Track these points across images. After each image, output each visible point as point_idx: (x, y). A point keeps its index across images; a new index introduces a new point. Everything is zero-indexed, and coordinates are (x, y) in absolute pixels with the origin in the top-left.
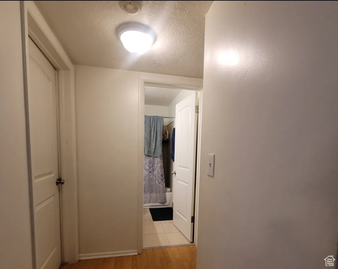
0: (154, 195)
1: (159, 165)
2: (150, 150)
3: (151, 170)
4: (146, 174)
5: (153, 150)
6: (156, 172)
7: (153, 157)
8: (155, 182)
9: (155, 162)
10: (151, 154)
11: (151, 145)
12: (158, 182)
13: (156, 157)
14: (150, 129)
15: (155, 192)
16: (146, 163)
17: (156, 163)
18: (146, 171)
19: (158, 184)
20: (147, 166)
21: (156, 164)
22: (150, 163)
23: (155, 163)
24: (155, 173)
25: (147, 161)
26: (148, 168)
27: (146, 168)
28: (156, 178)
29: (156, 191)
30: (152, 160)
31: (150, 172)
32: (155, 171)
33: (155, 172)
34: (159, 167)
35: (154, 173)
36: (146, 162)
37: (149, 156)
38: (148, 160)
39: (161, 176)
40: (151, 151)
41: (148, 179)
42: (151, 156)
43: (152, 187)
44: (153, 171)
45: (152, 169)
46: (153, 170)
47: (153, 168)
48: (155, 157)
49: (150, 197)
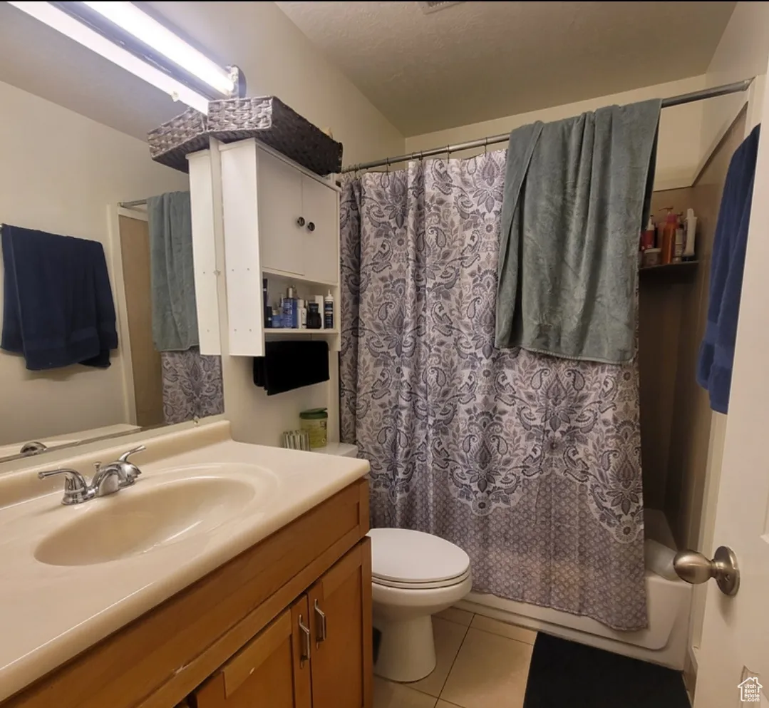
0: (568, 571)
1: (609, 415)
2: (555, 322)
3: (558, 434)
4: (530, 452)
5: (571, 324)
6: (590, 449)
7: (572, 366)
8: (583, 501)
9: (584, 391)
10: (558, 344)
11: (565, 296)
12: (601, 507)
13: (594, 364)
14: (558, 199)
15: (575, 556)
16: (530, 397)
17: (593, 396)
18: (529, 438)
19: (597, 516)
20: (533, 410)
21: (590, 400)
22: (554, 393)
23: (583, 398)
24: (581, 455)
25: (536, 382)
26: (538, 422)
27: (533, 423)
28: (588, 484)
29: (581, 554)
30: (566, 379)
31: (553, 446)
32: (585, 442)
33: (581, 449)
34: (605, 422)
35: (575, 453)
36: (531, 390)
37: (548, 356)
38: (545, 379)
39: (617, 477)
40: (559, 332)
41: (541, 482)
42: (563, 360)
43: (558, 528)
44: (571, 441)
45: (564, 427)
46: (573, 435)
47: (573, 423)
48: (587, 362)
49: (548, 576)
